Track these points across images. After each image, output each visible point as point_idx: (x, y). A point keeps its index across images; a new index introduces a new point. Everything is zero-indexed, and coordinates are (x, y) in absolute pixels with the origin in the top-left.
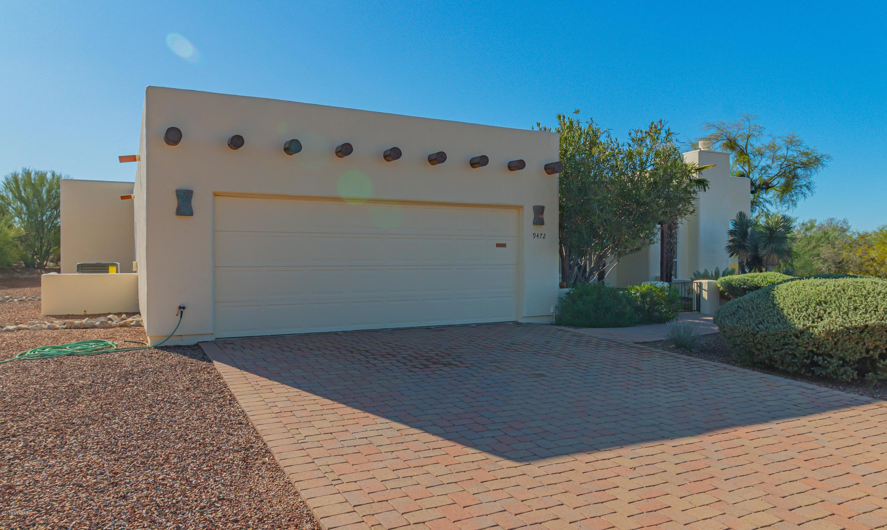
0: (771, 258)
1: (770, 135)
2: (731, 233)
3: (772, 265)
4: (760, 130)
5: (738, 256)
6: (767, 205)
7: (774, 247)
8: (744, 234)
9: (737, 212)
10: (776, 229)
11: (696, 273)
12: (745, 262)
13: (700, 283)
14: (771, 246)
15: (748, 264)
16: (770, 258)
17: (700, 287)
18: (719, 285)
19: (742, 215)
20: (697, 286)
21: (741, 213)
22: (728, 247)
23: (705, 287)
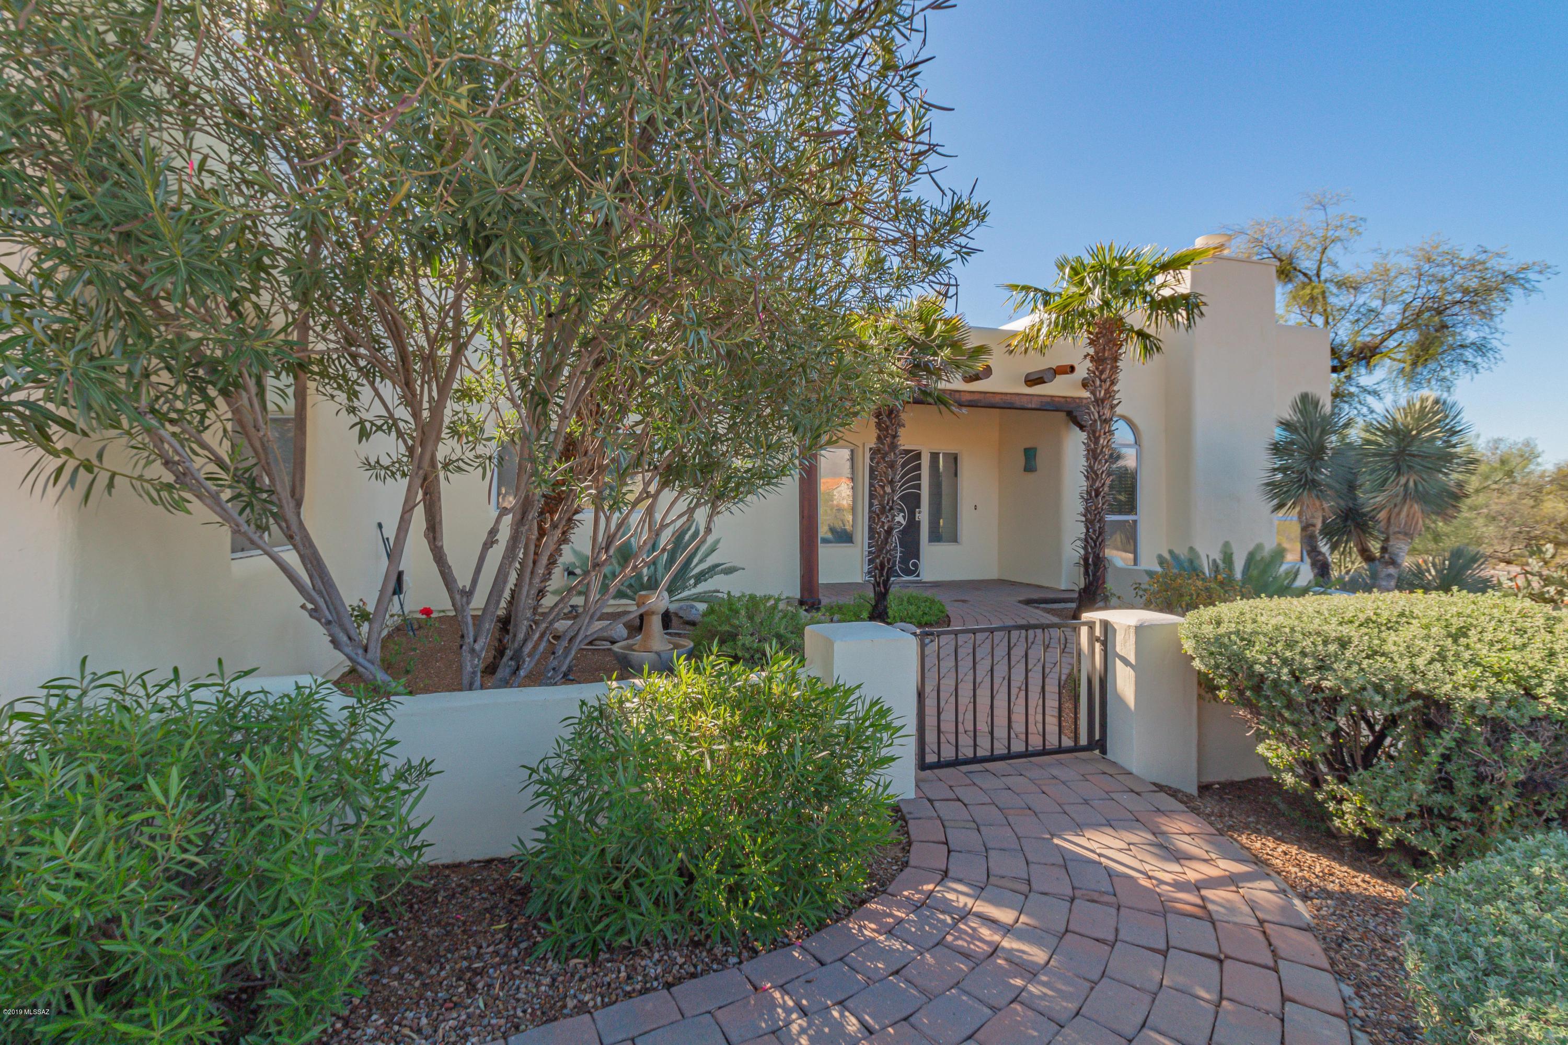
0: (1403, 514)
1: (1375, 250)
2: (1277, 449)
3: (1406, 534)
4: (1353, 225)
5: (1297, 509)
6: (1370, 399)
7: (1411, 484)
8: (1316, 453)
9: (1296, 393)
10: (1419, 433)
11: (1167, 556)
12: (1319, 525)
13: (1106, 625)
14: (1403, 480)
15: (1328, 531)
16: (1399, 514)
17: (1104, 643)
18: (1188, 646)
19: (1307, 402)
20: (1092, 639)
21: (1304, 397)
22: (1268, 484)
23: (1125, 645)
